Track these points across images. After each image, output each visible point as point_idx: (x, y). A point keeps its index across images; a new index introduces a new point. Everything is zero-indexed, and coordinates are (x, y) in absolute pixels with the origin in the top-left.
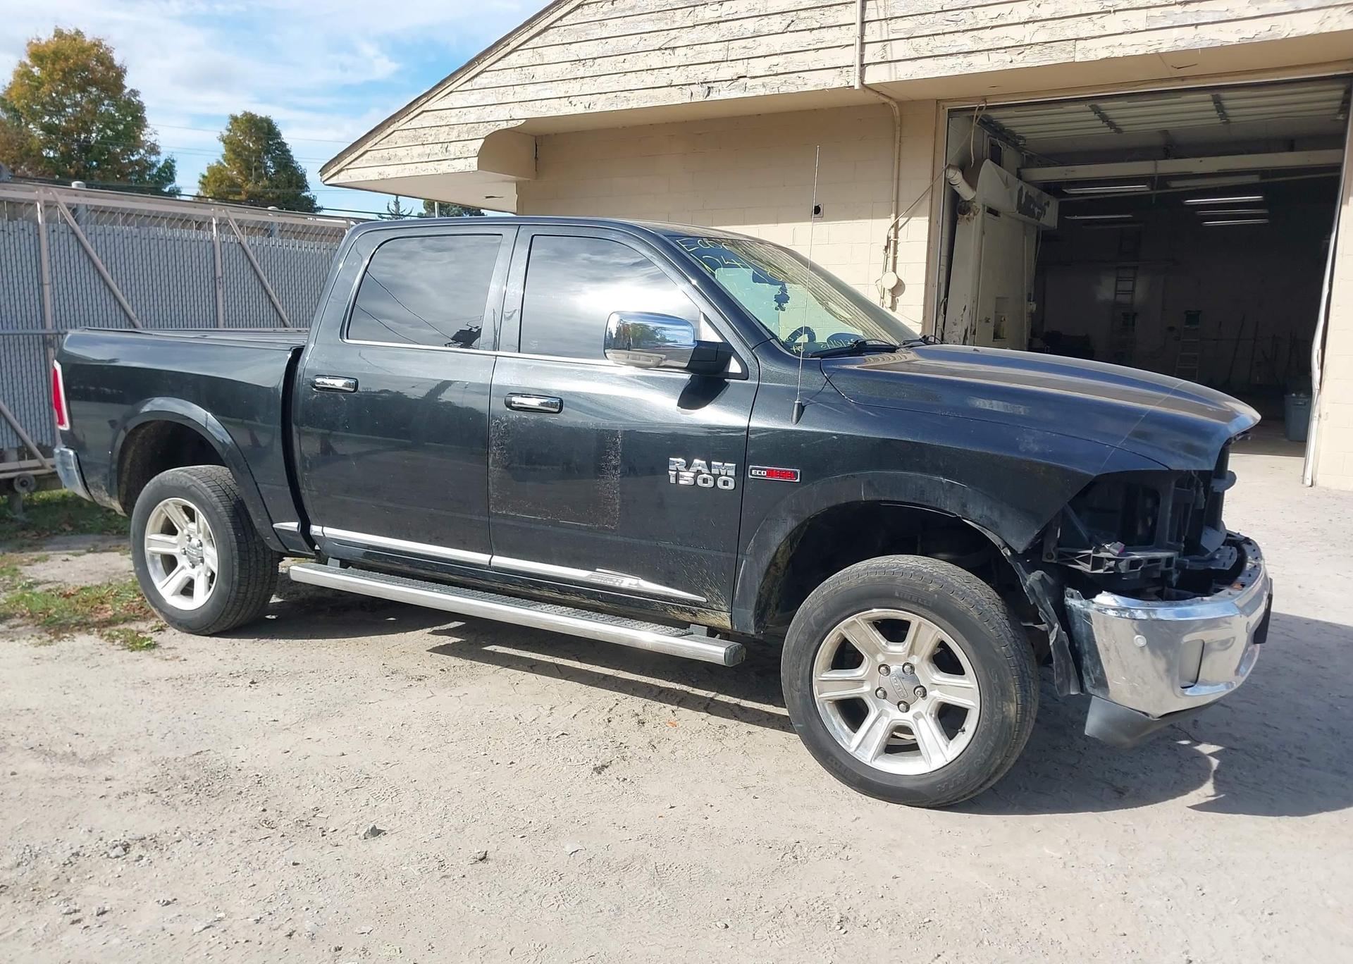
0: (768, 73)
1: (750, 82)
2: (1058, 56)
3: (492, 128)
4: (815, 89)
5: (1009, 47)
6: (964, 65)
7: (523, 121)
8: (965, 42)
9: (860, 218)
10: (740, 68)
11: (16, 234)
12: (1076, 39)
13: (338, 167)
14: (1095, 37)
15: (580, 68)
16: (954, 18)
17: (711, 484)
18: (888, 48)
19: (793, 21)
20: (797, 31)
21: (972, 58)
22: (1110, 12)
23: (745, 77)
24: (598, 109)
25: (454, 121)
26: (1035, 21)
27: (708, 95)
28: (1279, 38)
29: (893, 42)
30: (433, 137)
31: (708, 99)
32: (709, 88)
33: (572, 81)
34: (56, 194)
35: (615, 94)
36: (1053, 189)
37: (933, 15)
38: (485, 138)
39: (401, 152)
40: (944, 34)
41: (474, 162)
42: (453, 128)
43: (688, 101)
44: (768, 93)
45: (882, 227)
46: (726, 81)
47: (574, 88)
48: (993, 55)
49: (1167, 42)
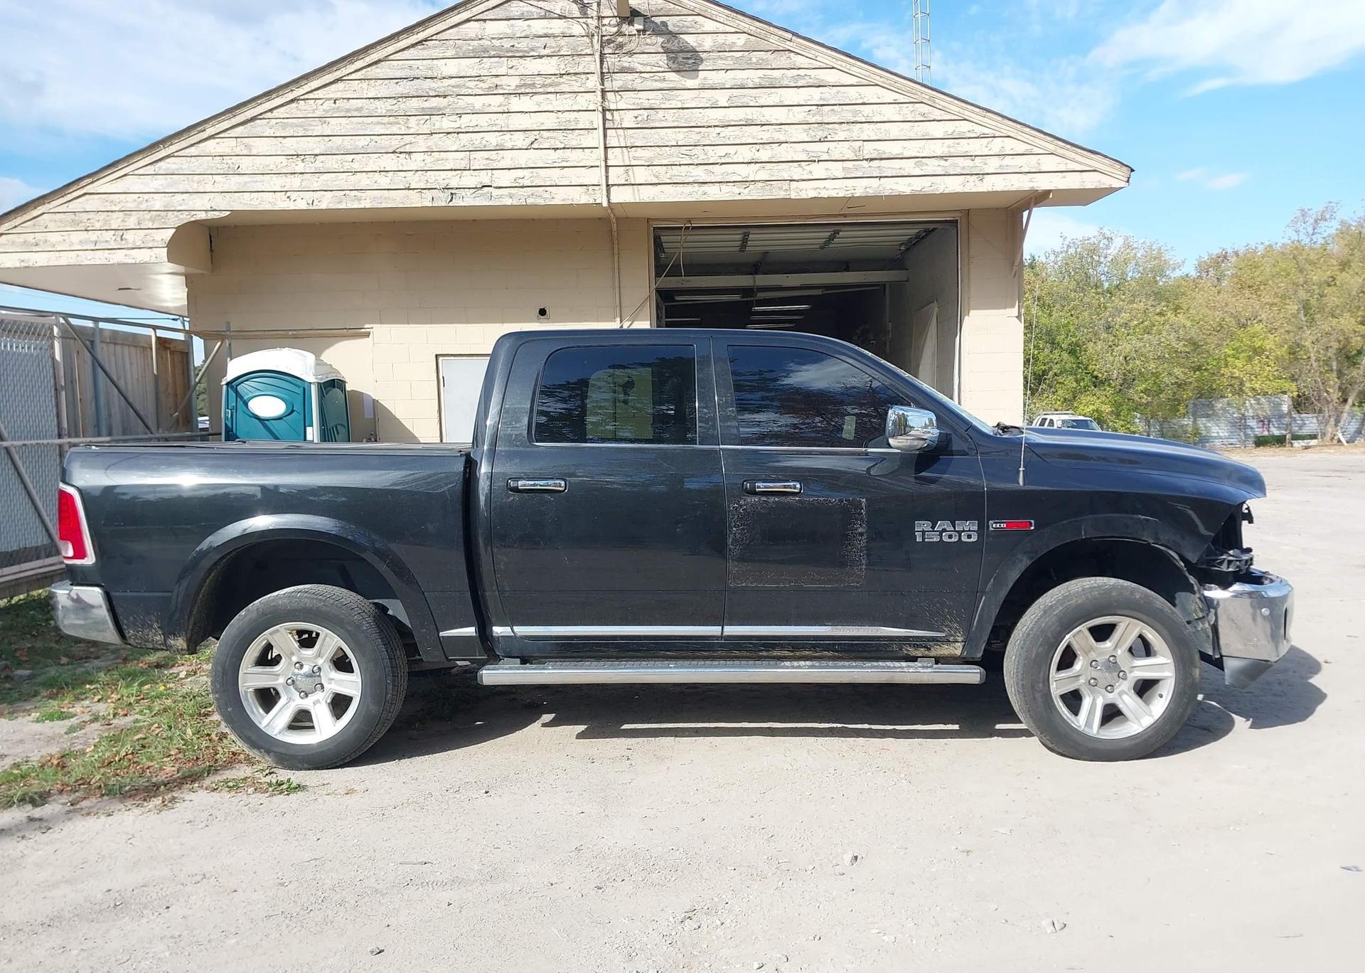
0: (514, 185)
1: (496, 192)
2: (778, 193)
3: (185, 218)
4: (563, 203)
5: (736, 182)
6: (700, 193)
7: (228, 213)
8: (700, 173)
9: (586, 321)
10: (485, 178)
12: (790, 180)
14: (805, 180)
15: (298, 163)
16: (688, 153)
17: (955, 539)
18: (630, 173)
19: (536, 140)
20: (541, 149)
21: (705, 188)
22: (815, 161)
23: (491, 186)
24: (323, 206)
25: (131, 206)
26: (756, 163)
27: (451, 201)
28: (937, 193)
29: (634, 167)
30: (101, 223)
31: (451, 204)
32: (452, 193)
33: (289, 175)
35: (343, 193)
37: (669, 148)
38: (177, 228)
39: (54, 238)
40: (680, 165)
41: (162, 252)
42: (130, 215)
43: (430, 205)
44: (515, 203)
46: (469, 188)
47: (295, 182)
48: (723, 187)
49: (860, 188)
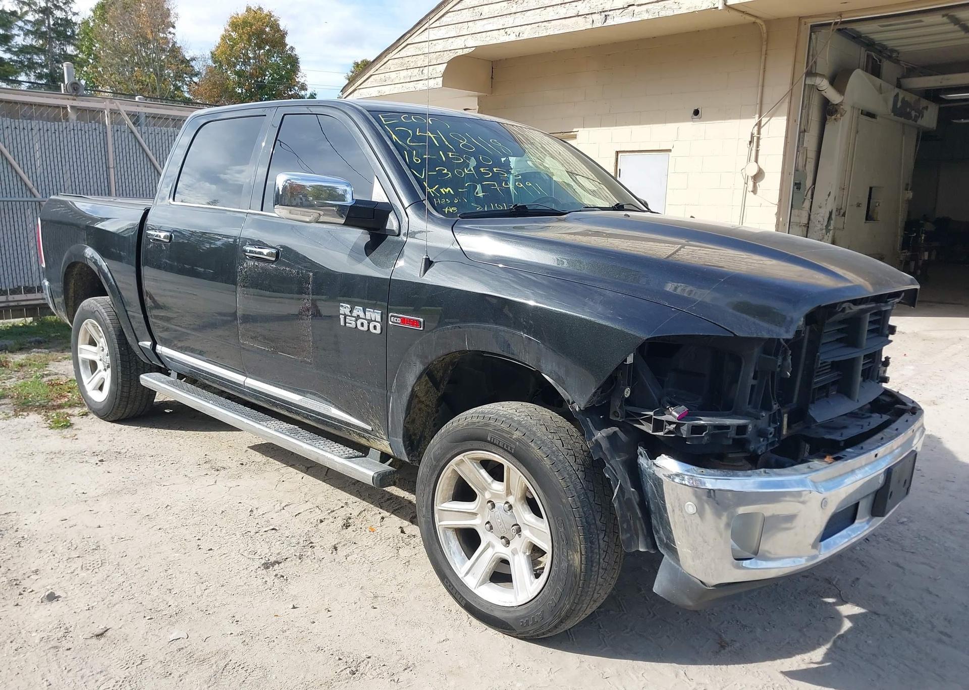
1: (637, 9)
3: (452, 55)
4: (688, 11)
7: (474, 48)
9: (730, 119)
11: (91, 133)
13: (353, 88)
15: (513, 5)
17: (365, 328)
23: (634, 5)
24: (525, 36)
25: (426, 51)
27: (605, 22)
30: (413, 64)
31: (605, 25)
32: (606, 16)
33: (508, 16)
34: (118, 104)
35: (537, 25)
36: (933, 95)
38: (448, 63)
39: (393, 75)
41: (440, 80)
42: (427, 56)
43: (589, 26)
44: (651, 17)
45: (747, 126)
46: (619, 9)
47: (509, 21)
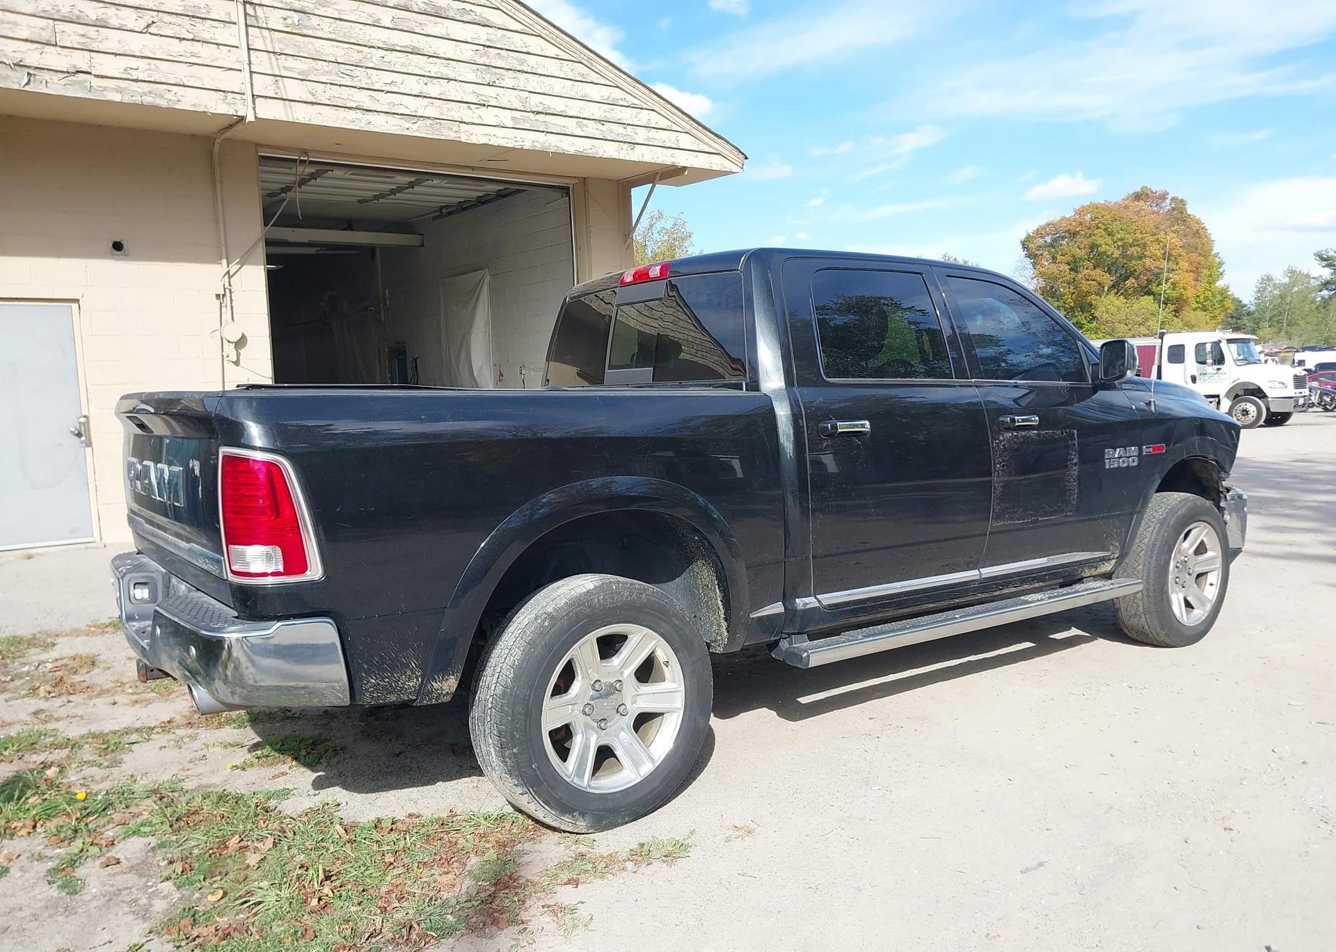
0: (124, 76)
1: (96, 83)
2: (447, 133)
4: (192, 109)
5: (404, 115)
6: (364, 121)
8: (363, 98)
10: (81, 61)
12: (460, 122)
14: (475, 124)
16: (348, 72)
17: (1126, 464)
18: (280, 83)
19: (153, 22)
20: (161, 36)
21: (370, 116)
22: (484, 105)
23: (90, 73)
26: (425, 97)
27: (28, 84)
29: (285, 79)
31: (27, 89)
32: (29, 74)
37: (327, 64)
40: (340, 85)
44: (127, 100)
46: (56, 71)
48: (390, 118)
49: (529, 141)
